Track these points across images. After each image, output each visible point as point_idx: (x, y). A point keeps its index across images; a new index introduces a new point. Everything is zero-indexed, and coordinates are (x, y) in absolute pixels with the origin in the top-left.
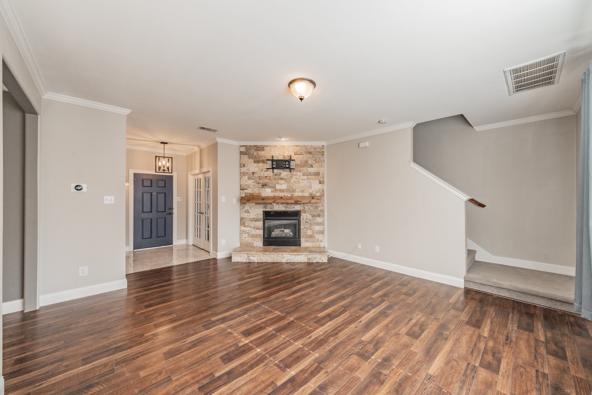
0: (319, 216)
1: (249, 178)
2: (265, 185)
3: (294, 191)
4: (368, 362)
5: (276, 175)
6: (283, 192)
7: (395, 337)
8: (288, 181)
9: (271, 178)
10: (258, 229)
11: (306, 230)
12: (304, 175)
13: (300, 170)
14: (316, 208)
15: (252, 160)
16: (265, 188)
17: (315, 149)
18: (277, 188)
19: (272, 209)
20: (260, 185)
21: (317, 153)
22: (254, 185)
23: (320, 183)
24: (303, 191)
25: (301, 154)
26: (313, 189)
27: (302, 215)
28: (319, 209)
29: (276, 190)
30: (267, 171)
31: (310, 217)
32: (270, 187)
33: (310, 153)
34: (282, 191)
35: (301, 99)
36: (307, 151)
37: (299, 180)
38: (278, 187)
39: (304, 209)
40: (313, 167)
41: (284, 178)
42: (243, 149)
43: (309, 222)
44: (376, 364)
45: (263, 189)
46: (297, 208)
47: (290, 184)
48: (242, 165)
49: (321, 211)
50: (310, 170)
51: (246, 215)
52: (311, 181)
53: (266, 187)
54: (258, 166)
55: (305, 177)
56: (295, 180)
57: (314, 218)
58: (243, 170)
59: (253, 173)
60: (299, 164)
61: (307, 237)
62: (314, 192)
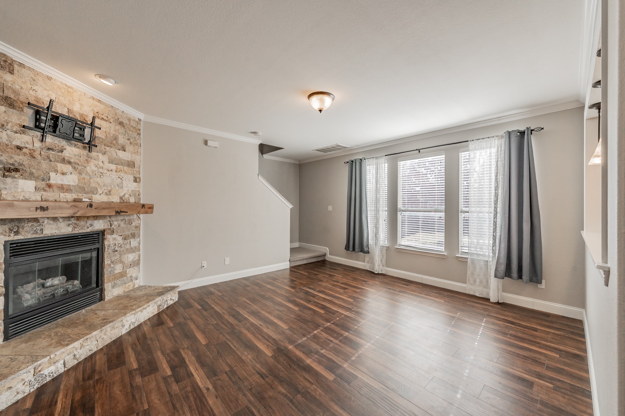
0: (133, 236)
2: (17, 170)
3: (94, 191)
5: (49, 149)
6: (67, 192)
8: (80, 168)
9: (36, 154)
11: (113, 265)
12: (111, 162)
13: (104, 150)
14: (130, 223)
16: (15, 178)
17: (129, 120)
18: (52, 182)
19: (37, 233)
21: (132, 129)
23: (135, 180)
24: (109, 193)
25: (106, 121)
26: (125, 190)
27: (107, 239)
28: (134, 224)
29: (50, 186)
30: (24, 133)
31: (120, 240)
32: (31, 176)
33: (121, 124)
34: (67, 190)
36: (116, 118)
37: (101, 170)
38: (55, 179)
39: (111, 226)
40: (125, 151)
41: (72, 160)
43: (119, 249)
45: (9, 180)
46: (99, 225)
47: (83, 175)
49: (136, 227)
50: (121, 154)
52: (122, 174)
53: (17, 175)
55: (113, 167)
56: (94, 168)
60: (102, 139)
61: (116, 278)
62: (127, 196)
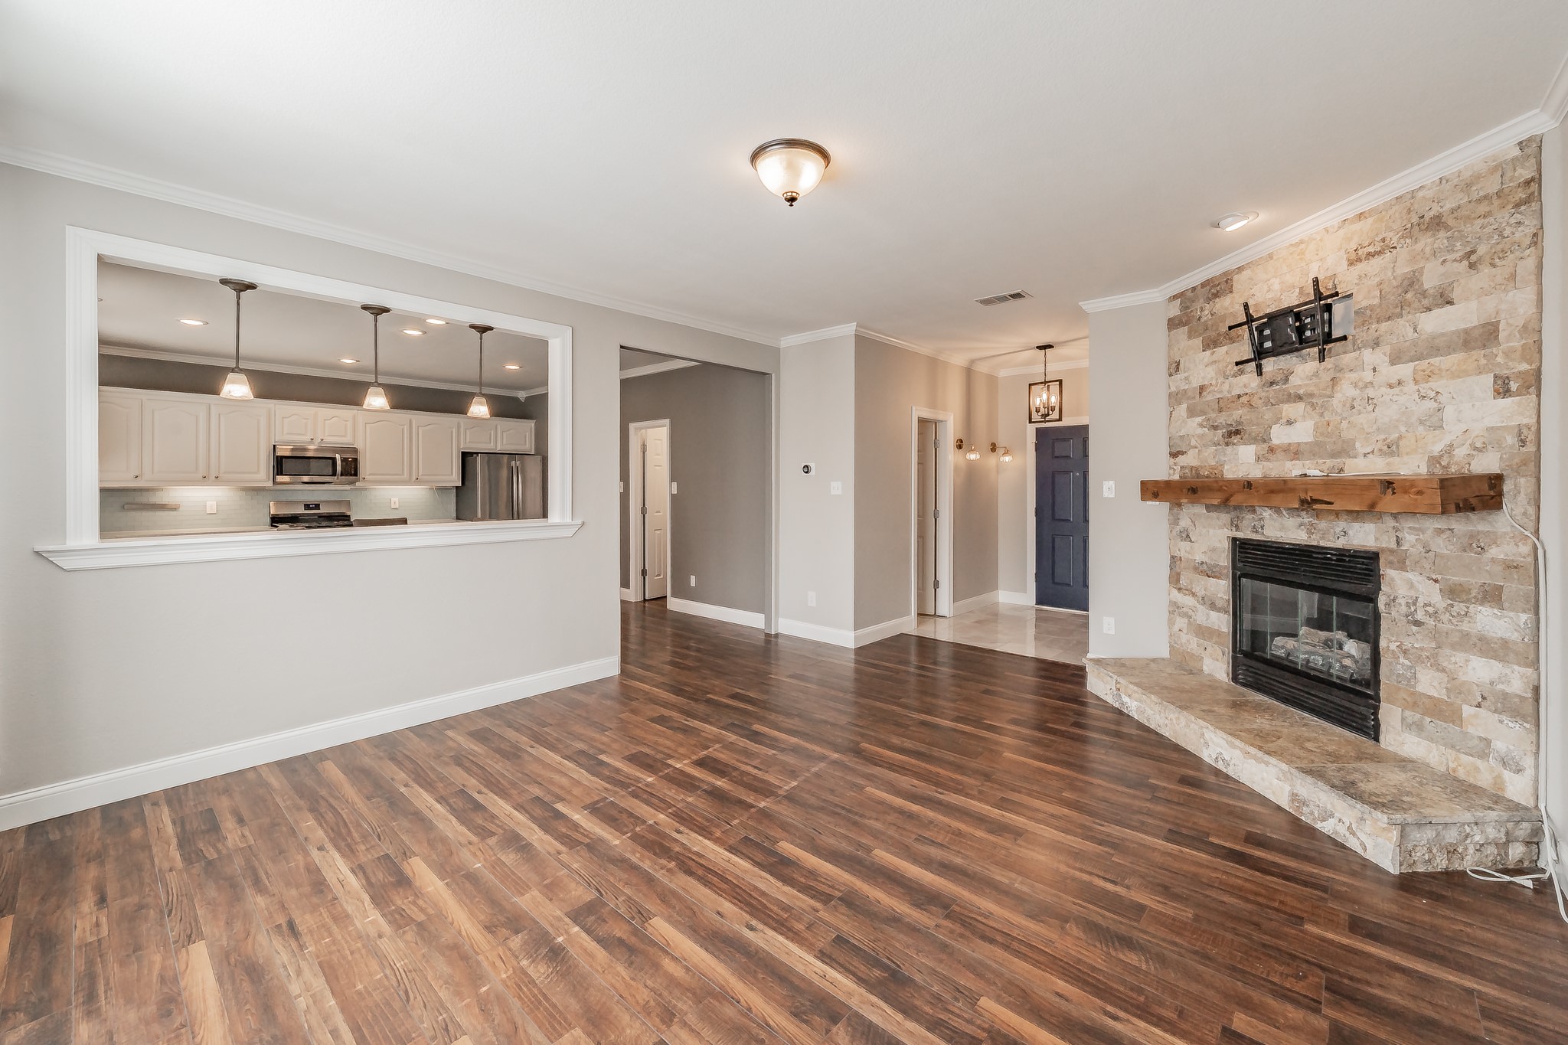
0: (1498, 597)
1: (1192, 412)
2: (1237, 432)
3: (1345, 450)
4: (563, 916)
5: (1272, 384)
6: (1298, 459)
7: (652, 1003)
8: (1320, 402)
9: (1256, 401)
10: (1213, 606)
11: (1407, 662)
12: (1395, 359)
13: (1372, 334)
14: (1473, 546)
15: (1198, 342)
16: (1234, 444)
18: (1275, 441)
19: (1257, 532)
20: (1220, 432)
21: (1483, 208)
22: (1202, 436)
23: (1503, 389)
24: (1391, 449)
25: (1380, 253)
26: (1452, 431)
27: (1387, 578)
28: (1494, 553)
29: (1272, 450)
30: (1242, 372)
31: (1431, 594)
32: (1254, 440)
33: (1437, 223)
34: (1295, 454)
35: (792, 200)
36: (1415, 219)
37: (1371, 392)
38: (1280, 435)
39: (1398, 542)
40: (1450, 303)
41: (1301, 392)
42: (1175, 310)
43: (1431, 622)
44: (550, 930)
45: (1229, 449)
46: (1361, 536)
47: (1327, 416)
48: (1175, 367)
49: (1516, 571)
50: (1436, 322)
51: (1183, 549)
52: (1435, 384)
53: (1235, 439)
54: (1215, 357)
55: (1405, 370)
56: (1352, 392)
57: (1459, 607)
58: (1178, 382)
59: (1202, 389)
60: (1371, 308)
61: (1415, 704)
62: (1460, 453)
